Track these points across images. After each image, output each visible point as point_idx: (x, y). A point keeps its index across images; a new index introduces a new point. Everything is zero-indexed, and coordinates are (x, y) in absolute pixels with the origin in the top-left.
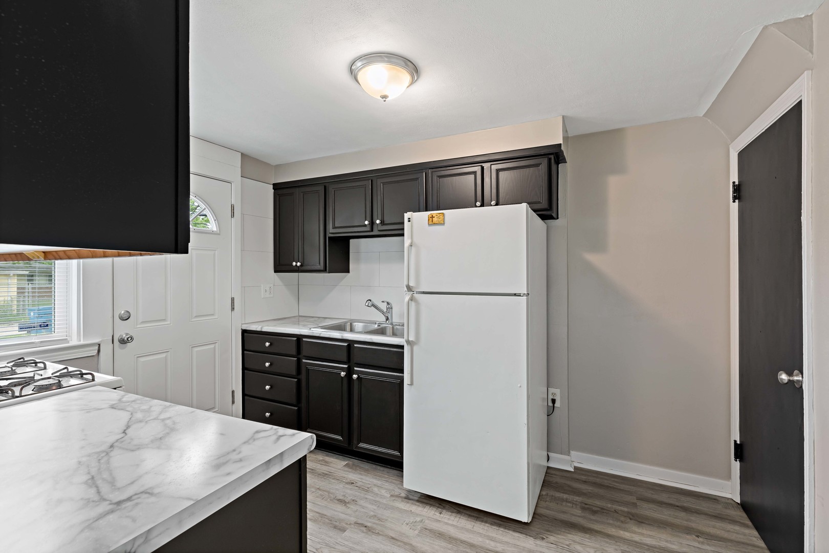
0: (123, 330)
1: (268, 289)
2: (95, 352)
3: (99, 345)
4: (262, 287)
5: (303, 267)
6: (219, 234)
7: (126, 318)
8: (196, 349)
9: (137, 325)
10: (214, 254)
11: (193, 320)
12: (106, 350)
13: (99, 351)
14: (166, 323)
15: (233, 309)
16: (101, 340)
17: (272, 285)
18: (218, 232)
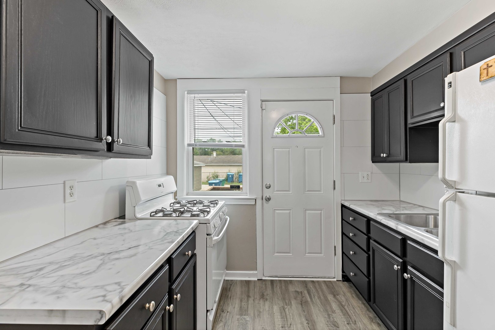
0: (267, 193)
1: (365, 176)
2: (254, 203)
3: (256, 200)
4: (360, 174)
5: (389, 158)
6: (324, 137)
7: (268, 187)
8: (308, 212)
9: (274, 192)
10: (320, 151)
11: (306, 193)
12: (259, 202)
13: (256, 202)
14: (290, 193)
15: (334, 188)
16: (256, 197)
17: (369, 173)
18: (323, 135)
